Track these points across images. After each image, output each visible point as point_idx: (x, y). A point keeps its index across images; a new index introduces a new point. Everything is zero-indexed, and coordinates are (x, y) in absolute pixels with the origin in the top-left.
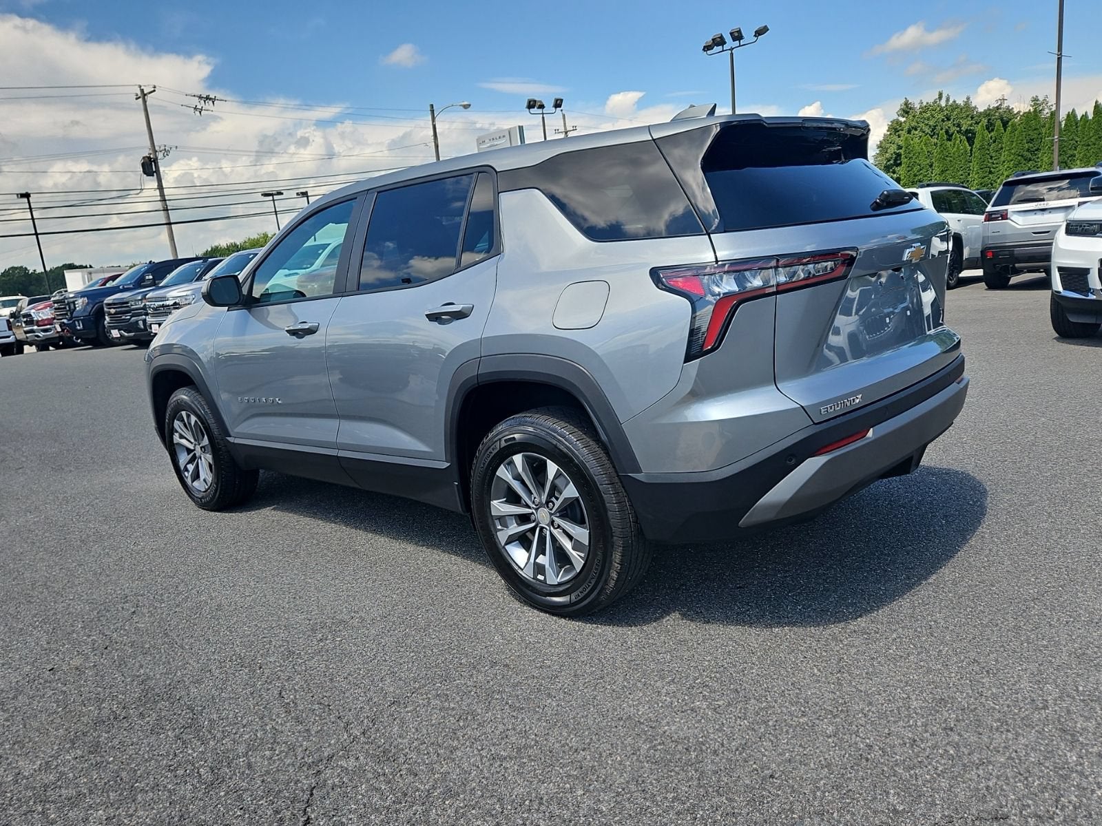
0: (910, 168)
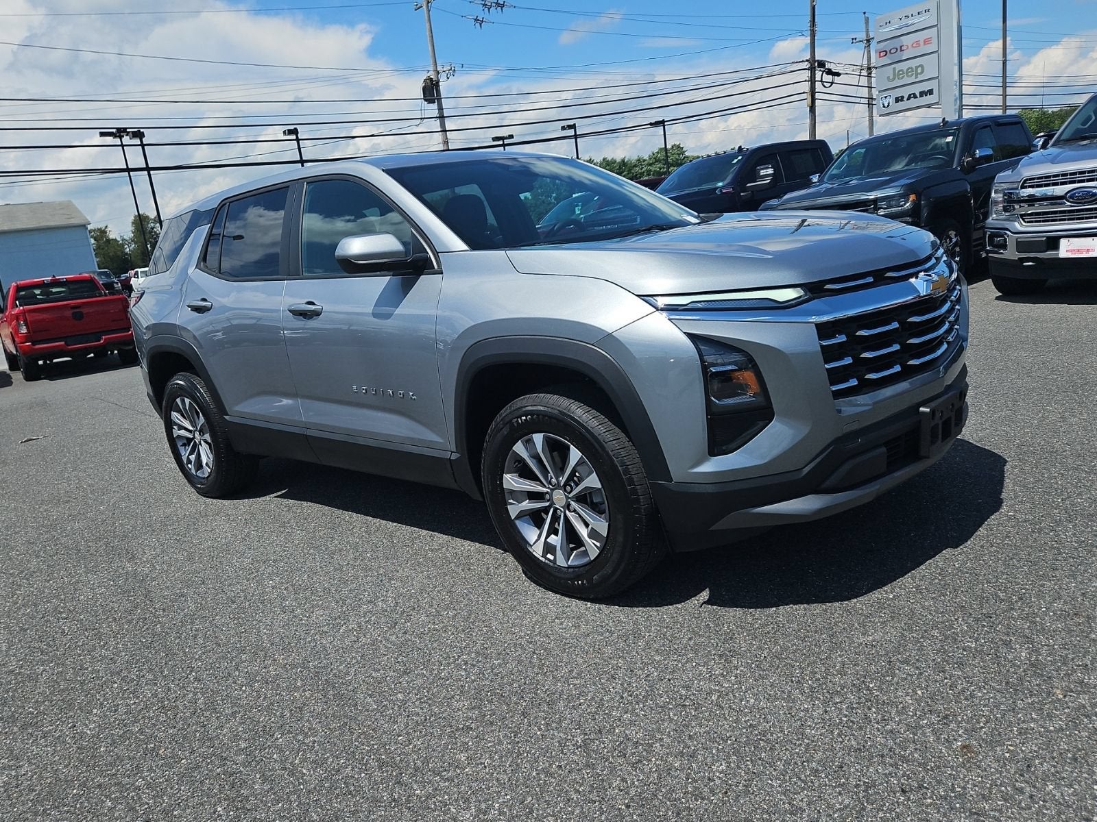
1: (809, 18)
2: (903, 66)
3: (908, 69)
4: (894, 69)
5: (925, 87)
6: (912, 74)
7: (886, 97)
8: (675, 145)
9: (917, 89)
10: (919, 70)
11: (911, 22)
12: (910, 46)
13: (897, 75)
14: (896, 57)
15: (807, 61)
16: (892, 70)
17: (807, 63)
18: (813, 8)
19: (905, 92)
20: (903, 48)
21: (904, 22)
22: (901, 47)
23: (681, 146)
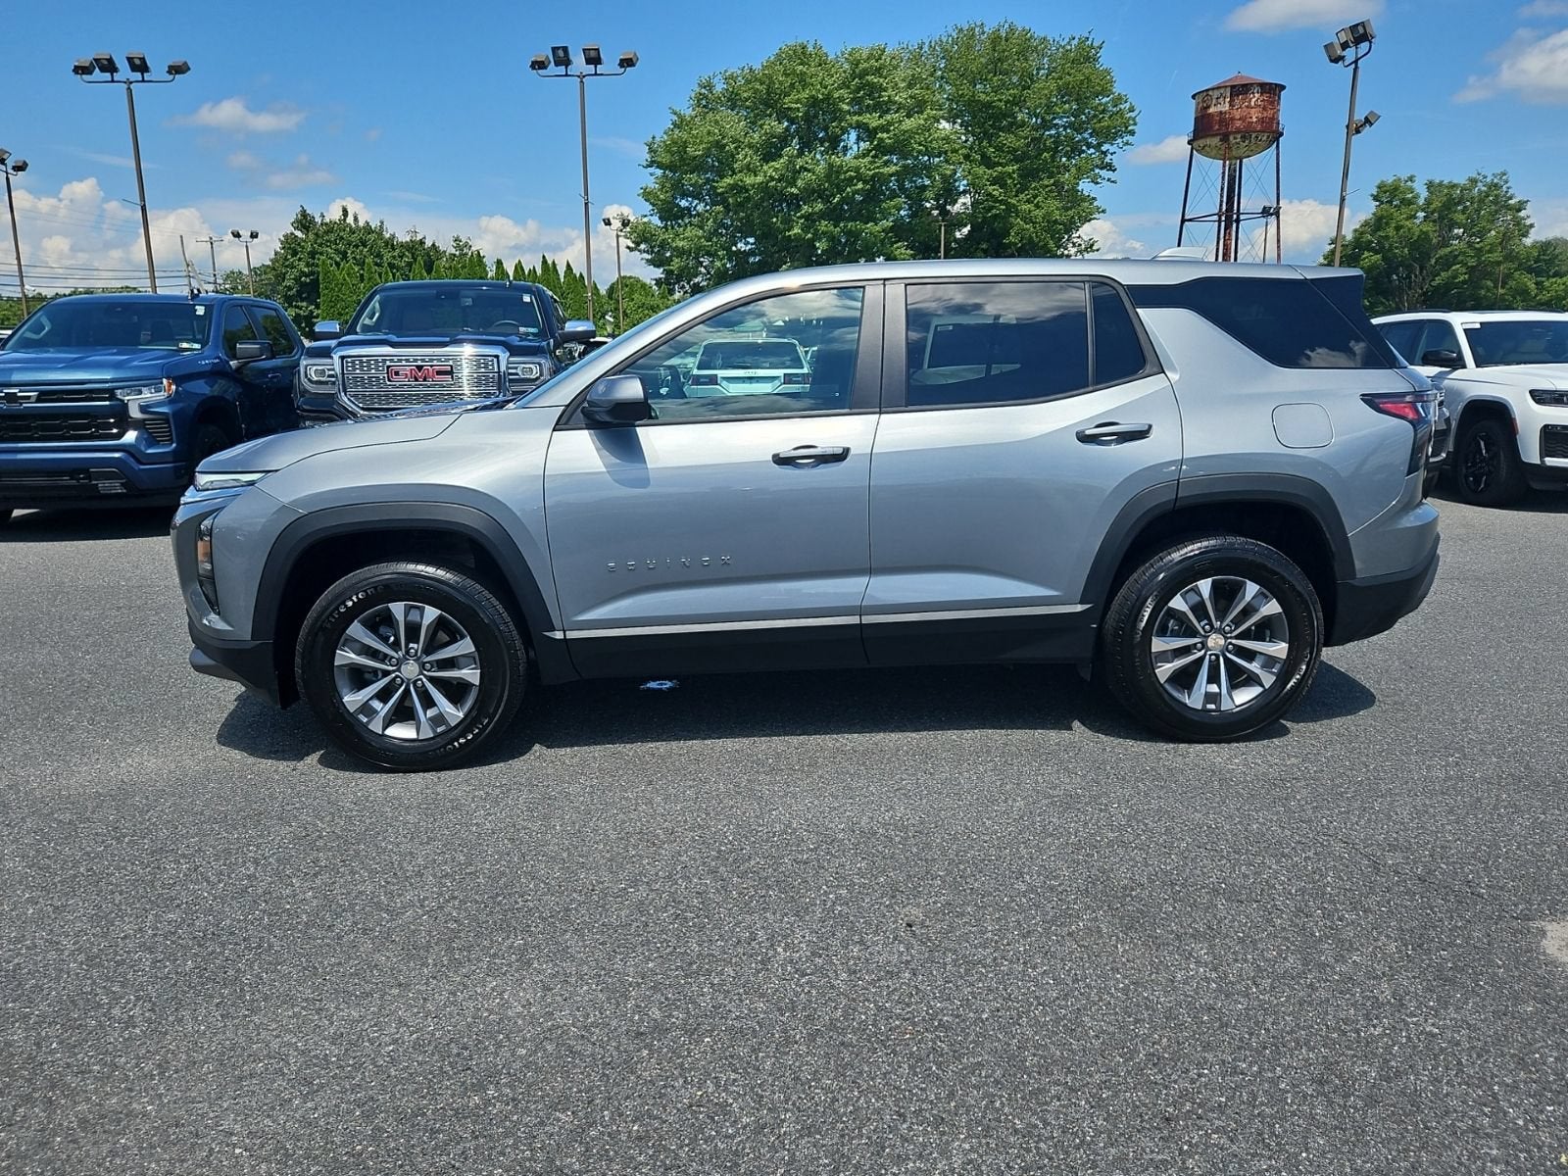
0: (333, 304)
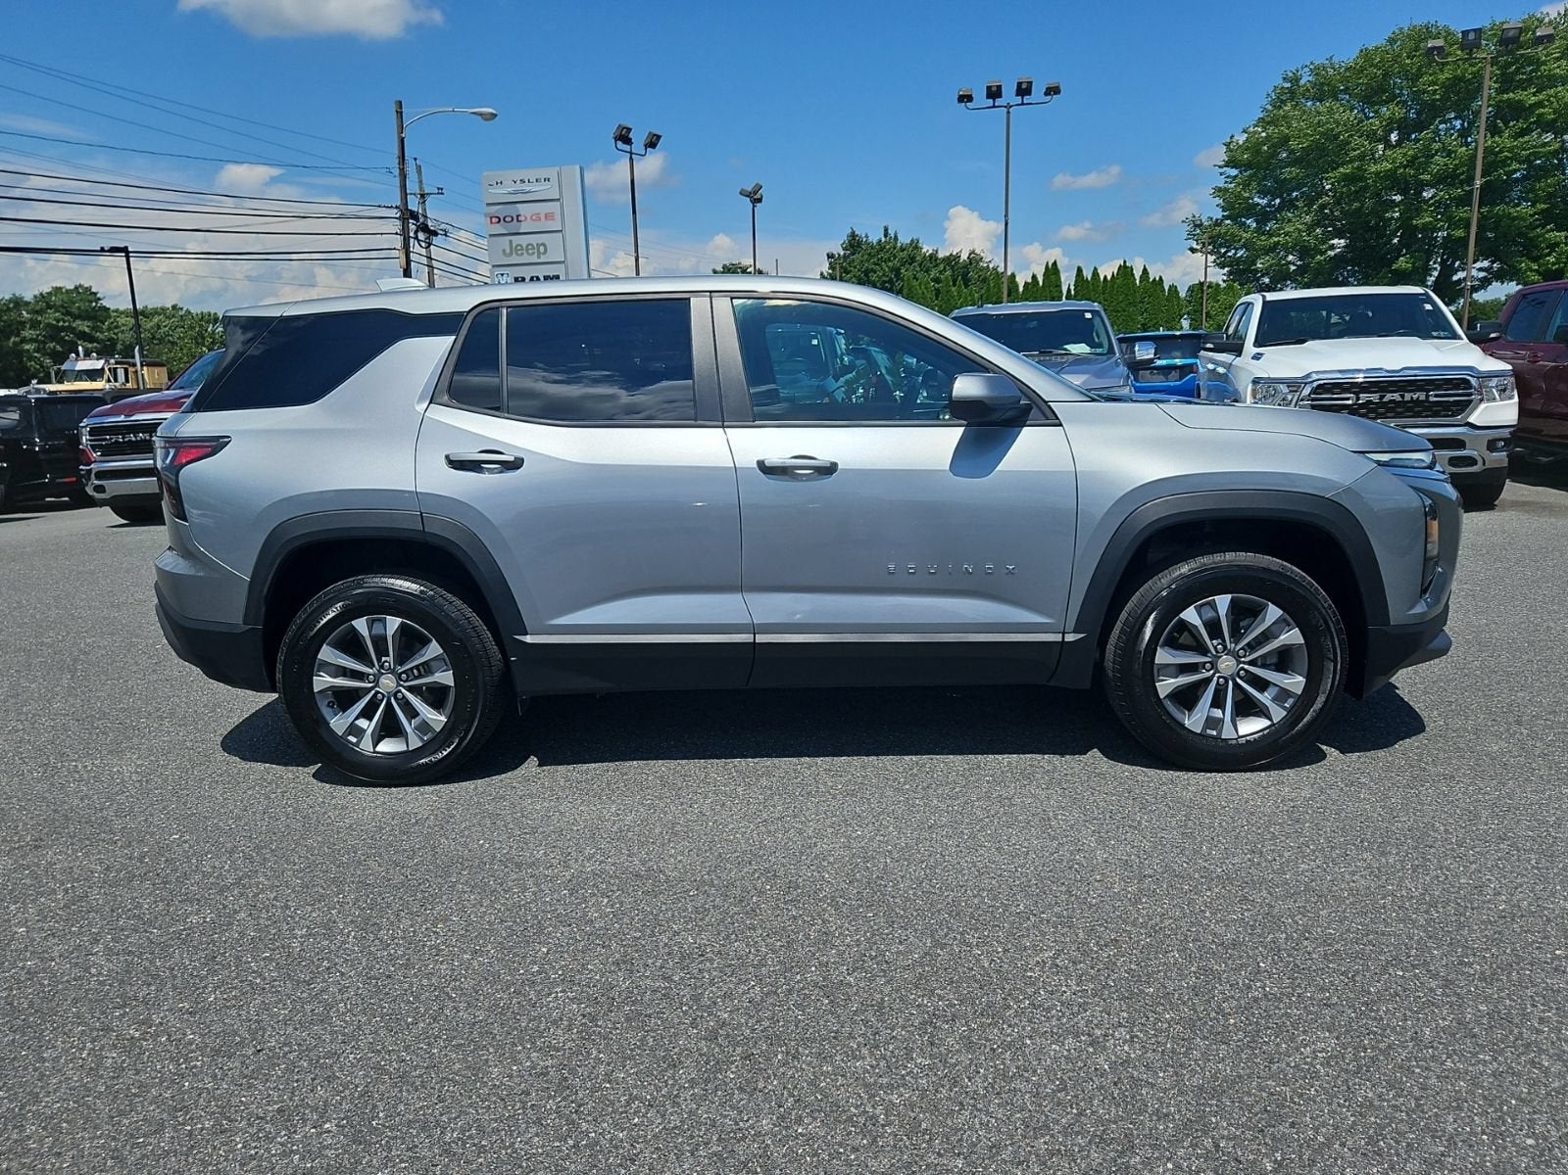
1: (396, 151)
2: (523, 240)
3: (528, 245)
4: (511, 241)
5: (550, 271)
6: (533, 253)
7: (502, 275)
8: (80, 286)
9: (541, 271)
10: (542, 249)
11: (528, 189)
12: (529, 218)
13: (516, 250)
14: (513, 227)
15: (397, 207)
16: (508, 243)
17: (396, 211)
18: (402, 141)
19: (527, 272)
20: (520, 219)
21: (519, 186)
22: (518, 216)
23: (93, 290)
